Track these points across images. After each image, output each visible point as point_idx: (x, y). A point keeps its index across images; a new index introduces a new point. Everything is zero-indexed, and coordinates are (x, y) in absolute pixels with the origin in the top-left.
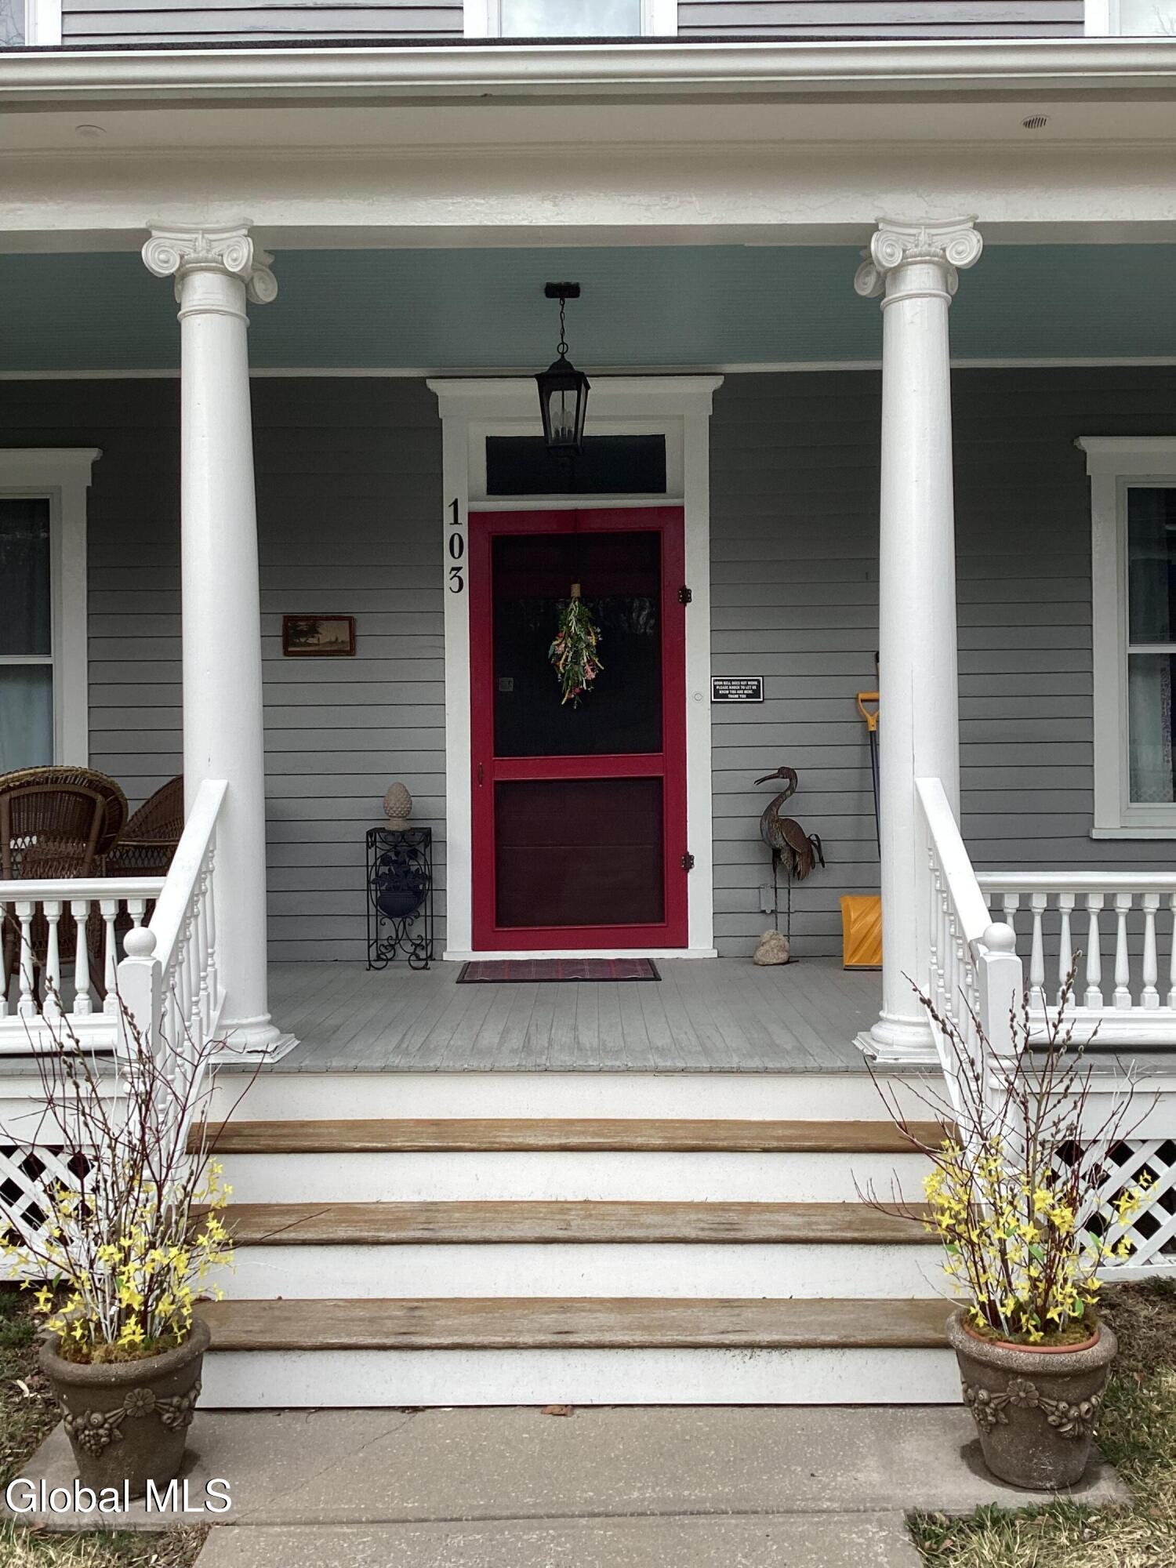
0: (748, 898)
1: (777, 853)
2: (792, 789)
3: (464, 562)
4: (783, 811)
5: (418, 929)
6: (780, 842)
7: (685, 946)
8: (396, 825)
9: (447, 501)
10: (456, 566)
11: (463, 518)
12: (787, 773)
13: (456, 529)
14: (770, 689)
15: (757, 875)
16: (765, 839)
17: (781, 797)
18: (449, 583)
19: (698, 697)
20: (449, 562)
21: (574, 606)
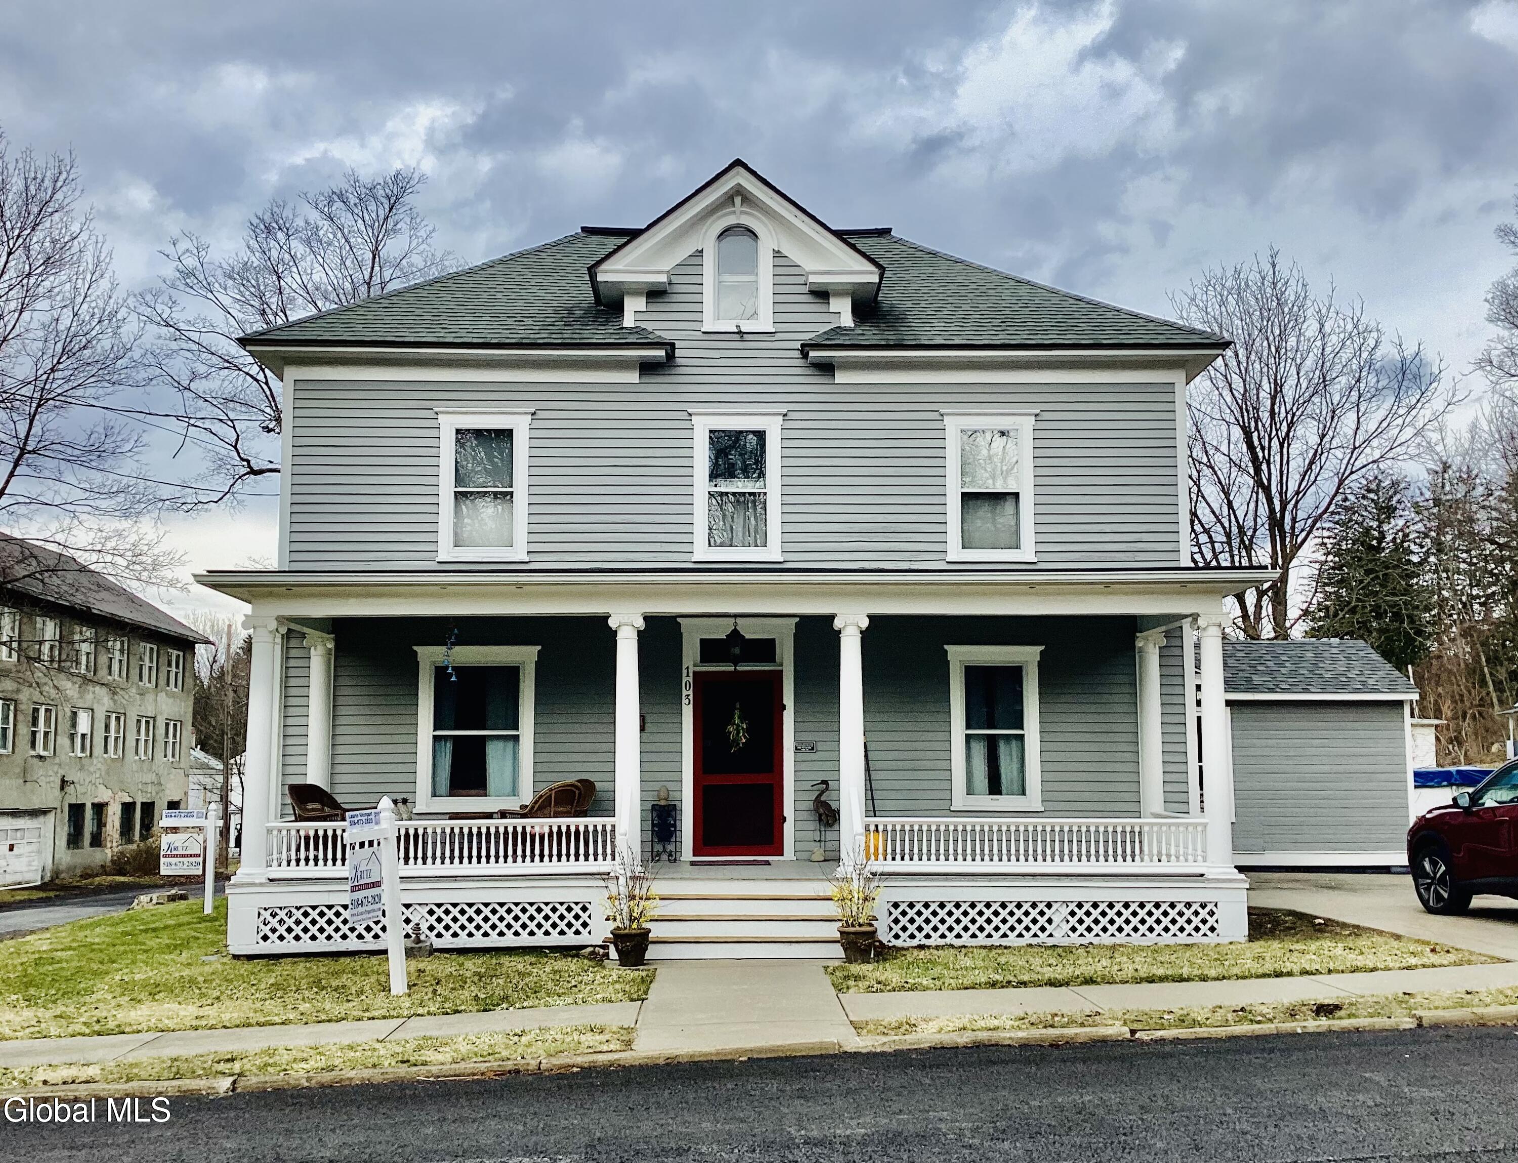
0: (810, 836)
1: (820, 815)
2: (827, 789)
3: (691, 692)
4: (823, 798)
5: (670, 847)
6: (821, 811)
7: (782, 855)
8: (663, 803)
9: (684, 667)
10: (688, 693)
11: (691, 674)
12: (825, 782)
13: (687, 679)
14: (820, 746)
15: (813, 825)
16: (816, 810)
17: (822, 792)
18: (685, 701)
19: (789, 750)
20: (684, 693)
21: (737, 712)
